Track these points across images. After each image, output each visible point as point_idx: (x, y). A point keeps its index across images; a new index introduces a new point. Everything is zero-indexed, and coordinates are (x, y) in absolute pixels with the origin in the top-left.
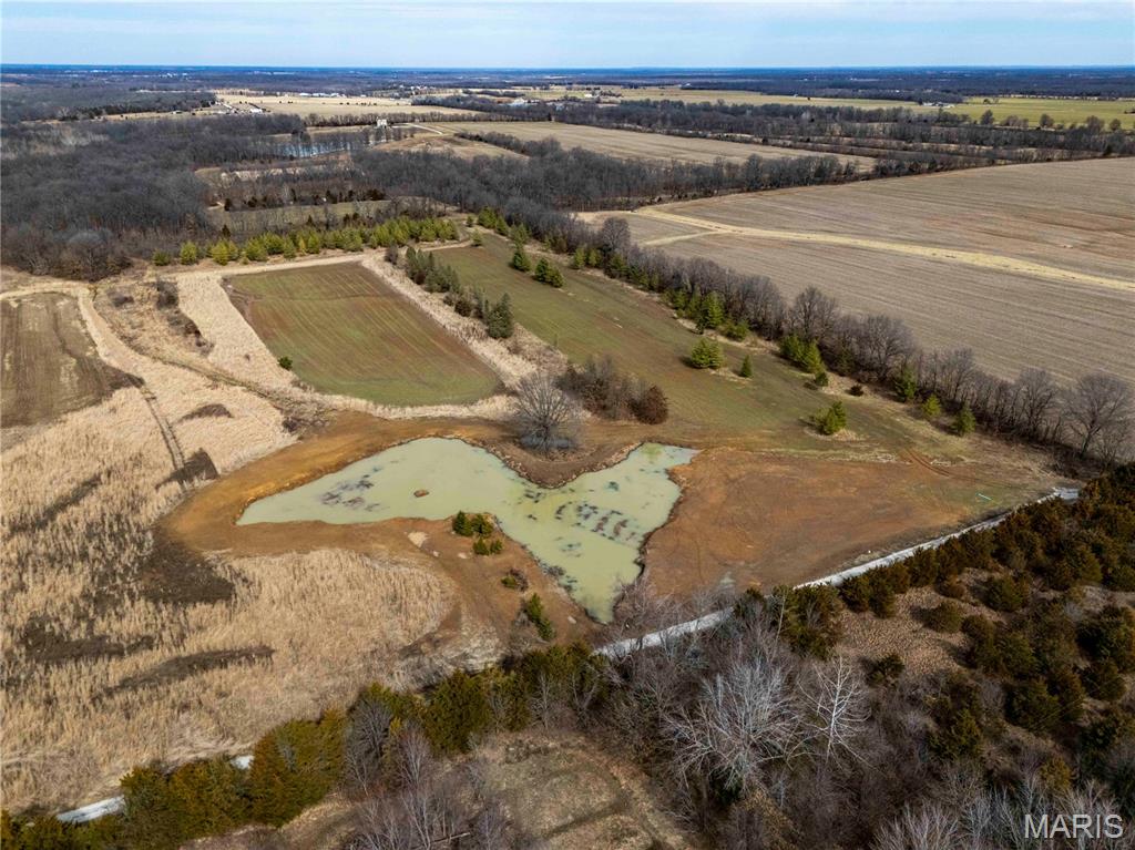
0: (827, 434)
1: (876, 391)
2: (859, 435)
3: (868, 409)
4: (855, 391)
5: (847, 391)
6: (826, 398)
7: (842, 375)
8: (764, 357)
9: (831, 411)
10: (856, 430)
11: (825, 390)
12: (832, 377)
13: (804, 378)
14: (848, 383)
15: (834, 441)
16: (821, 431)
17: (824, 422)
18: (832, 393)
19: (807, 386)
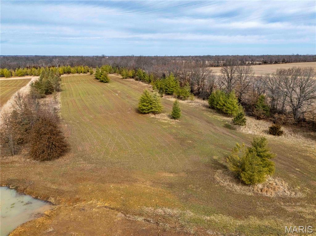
0: (244, 183)
1: (295, 132)
2: (292, 187)
3: (291, 149)
4: (274, 131)
5: (265, 131)
6: (244, 137)
7: (258, 118)
8: (197, 108)
9: (250, 151)
10: (287, 178)
11: (243, 130)
12: (250, 121)
13: (224, 121)
14: (266, 125)
15: (258, 197)
16: (237, 178)
17: (241, 167)
18: (250, 132)
19: (227, 126)
